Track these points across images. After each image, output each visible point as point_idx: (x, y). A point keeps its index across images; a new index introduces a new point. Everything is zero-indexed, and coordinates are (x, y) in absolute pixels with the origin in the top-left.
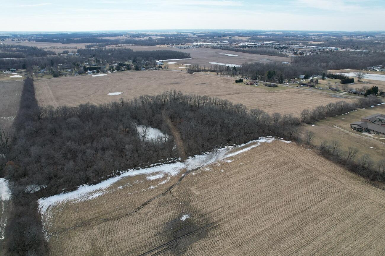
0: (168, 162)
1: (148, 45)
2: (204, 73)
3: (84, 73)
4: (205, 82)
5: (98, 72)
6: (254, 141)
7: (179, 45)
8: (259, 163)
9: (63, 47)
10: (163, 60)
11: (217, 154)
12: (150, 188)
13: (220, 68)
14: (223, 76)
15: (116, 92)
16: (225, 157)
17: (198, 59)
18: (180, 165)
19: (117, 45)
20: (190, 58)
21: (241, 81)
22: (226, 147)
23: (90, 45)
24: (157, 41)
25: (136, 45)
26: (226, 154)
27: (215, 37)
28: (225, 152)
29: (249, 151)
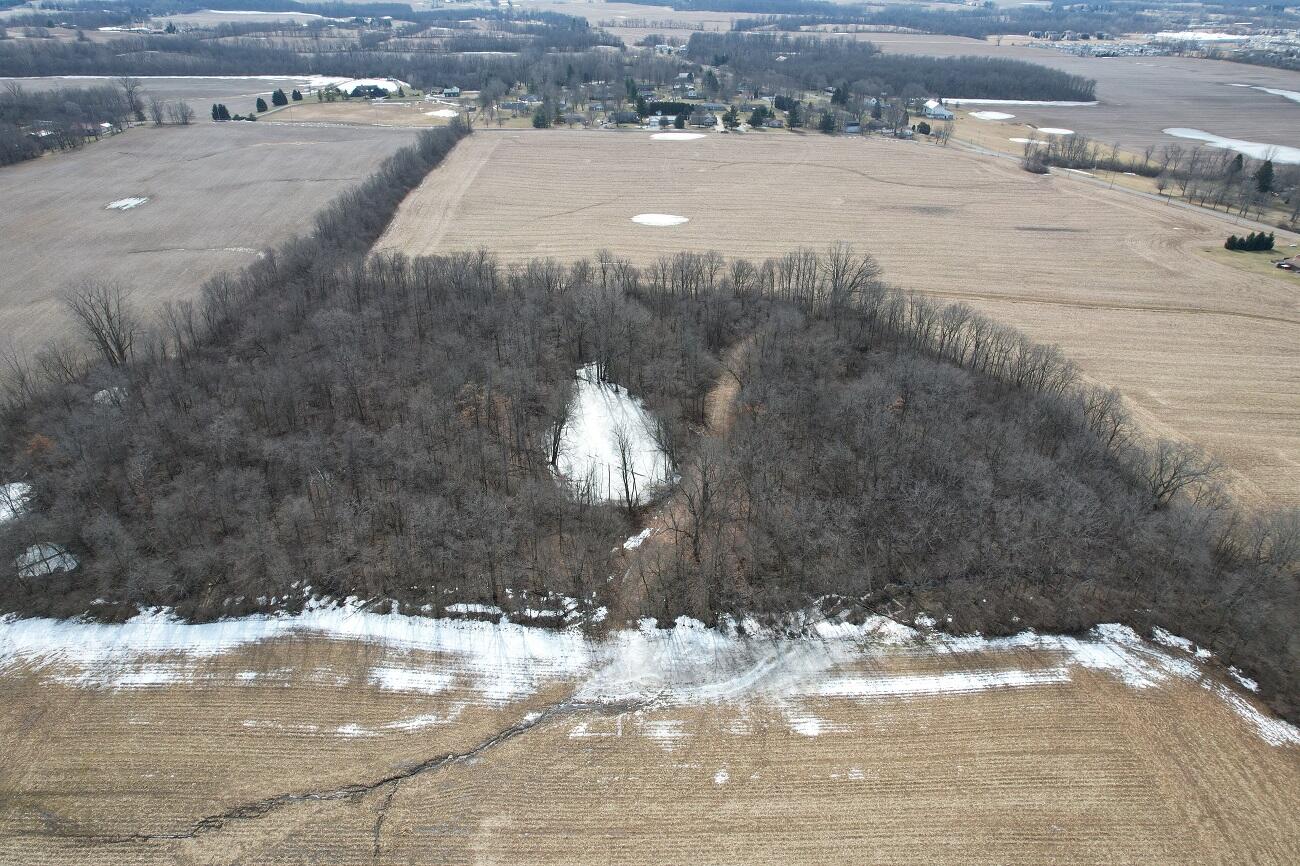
0: (534, 614)
1: (958, 33)
2: (1104, 177)
3: (637, 122)
4: (1070, 224)
5: (679, 125)
6: (1047, 639)
7: (1086, 37)
8: (954, 816)
9: (661, 24)
10: (962, 101)
11: (789, 649)
12: (340, 730)
13: (1194, 162)
14: (1183, 205)
15: (669, 213)
16: (810, 691)
17: (1126, 106)
18: (567, 651)
19: (840, 26)
20: (1091, 98)
21: (1260, 244)
22: (872, 622)
23: (749, 21)
24: (1002, 18)
25: (910, 30)
26: (836, 671)
27: (1287, 10)
28: (842, 654)
29: (967, 697)
